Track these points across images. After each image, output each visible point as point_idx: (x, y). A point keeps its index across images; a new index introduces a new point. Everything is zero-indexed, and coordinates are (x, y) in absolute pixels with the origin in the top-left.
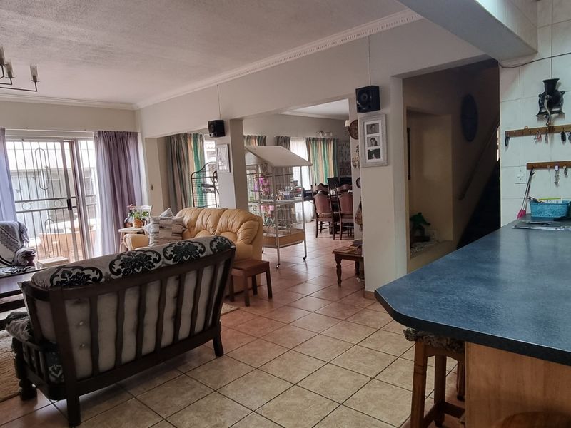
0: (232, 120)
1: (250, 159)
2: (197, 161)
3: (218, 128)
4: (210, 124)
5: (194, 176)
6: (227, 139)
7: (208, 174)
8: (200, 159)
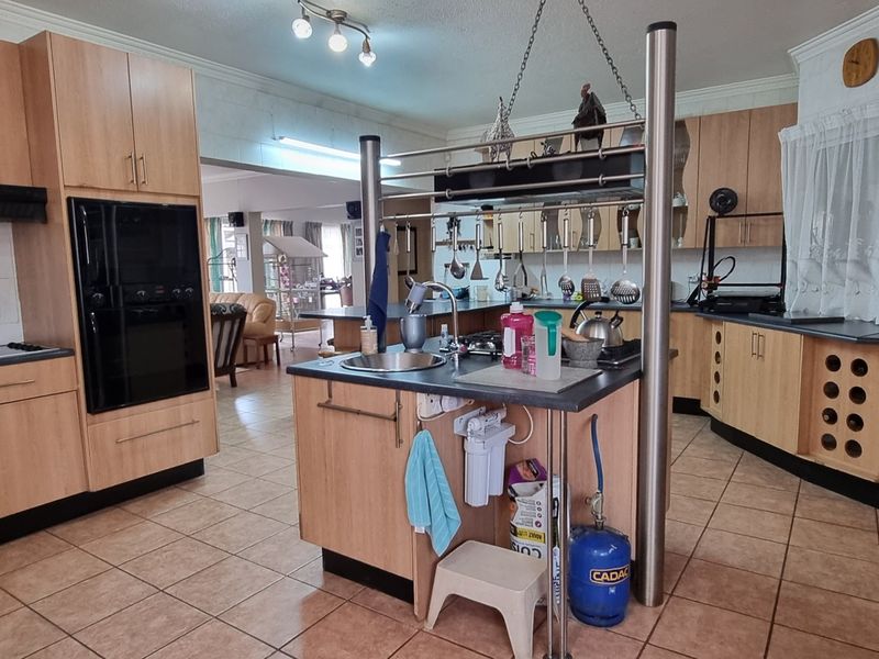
0: (250, 213)
1: (267, 249)
2: (214, 246)
3: (238, 219)
4: (230, 215)
5: (210, 262)
6: (246, 229)
7: (225, 260)
8: (216, 245)
